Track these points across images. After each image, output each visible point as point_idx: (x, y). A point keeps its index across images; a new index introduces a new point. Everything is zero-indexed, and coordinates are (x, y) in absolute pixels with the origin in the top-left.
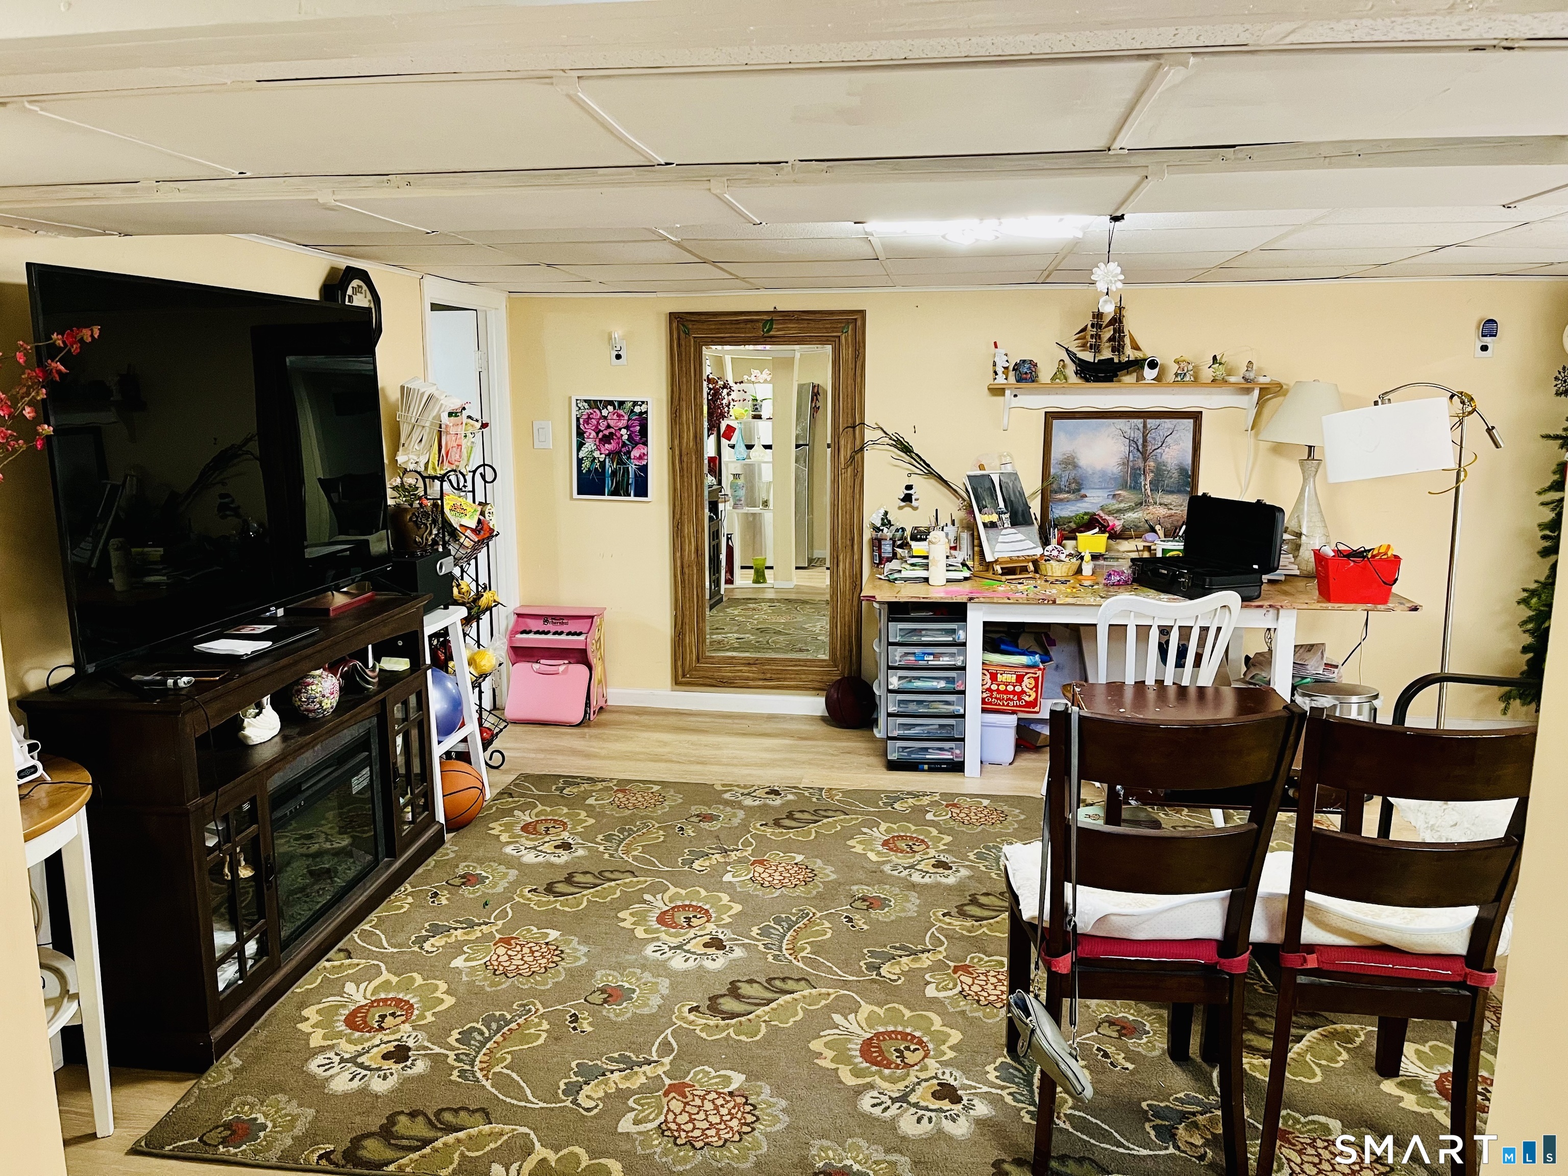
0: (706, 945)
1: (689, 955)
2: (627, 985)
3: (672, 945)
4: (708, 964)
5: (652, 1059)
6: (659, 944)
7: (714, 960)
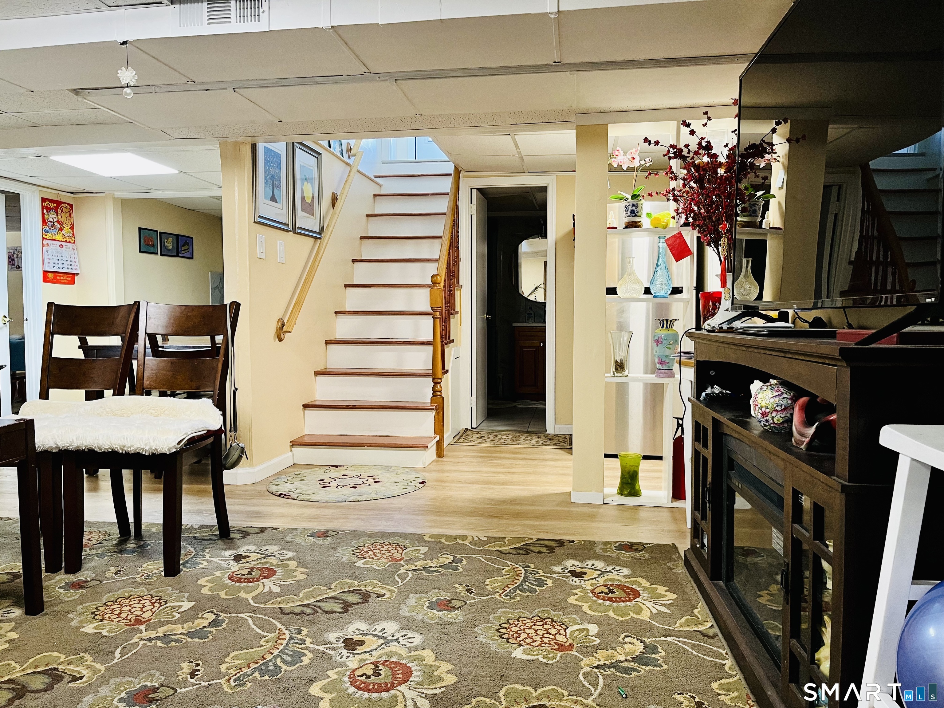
0: (362, 643)
1: (380, 634)
2: (435, 611)
3: (396, 643)
4: (363, 626)
5: (412, 572)
6: (408, 645)
7: (358, 630)
